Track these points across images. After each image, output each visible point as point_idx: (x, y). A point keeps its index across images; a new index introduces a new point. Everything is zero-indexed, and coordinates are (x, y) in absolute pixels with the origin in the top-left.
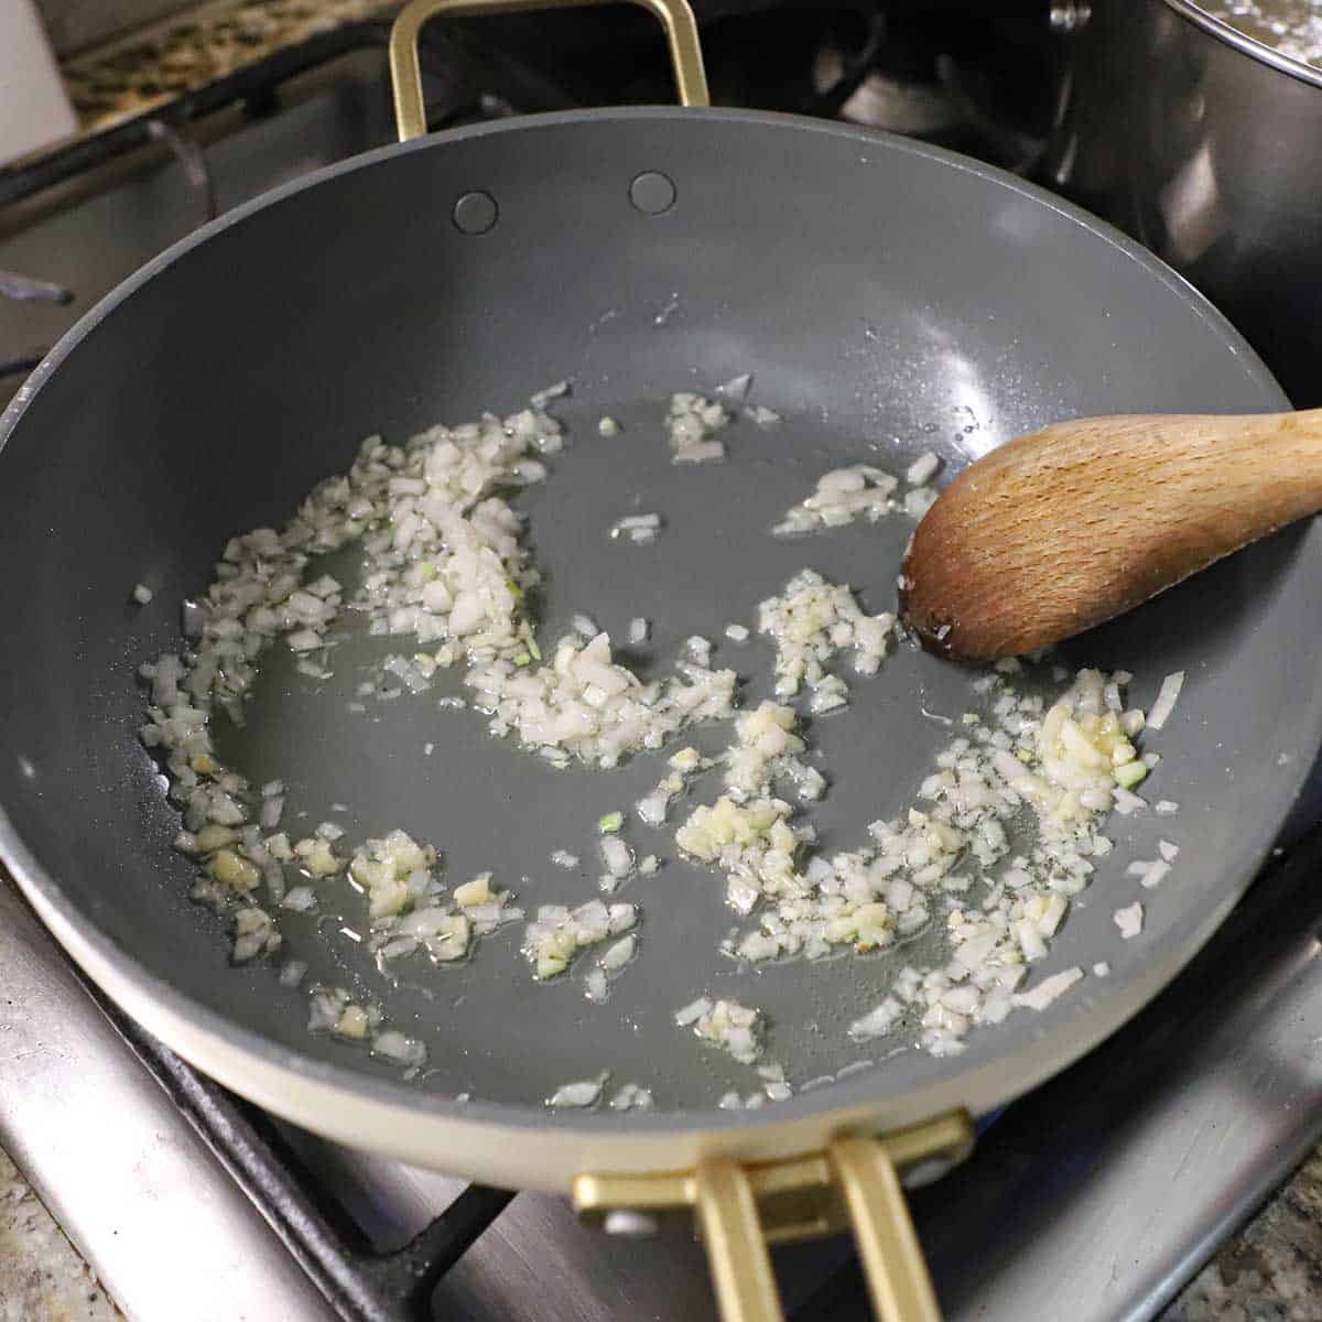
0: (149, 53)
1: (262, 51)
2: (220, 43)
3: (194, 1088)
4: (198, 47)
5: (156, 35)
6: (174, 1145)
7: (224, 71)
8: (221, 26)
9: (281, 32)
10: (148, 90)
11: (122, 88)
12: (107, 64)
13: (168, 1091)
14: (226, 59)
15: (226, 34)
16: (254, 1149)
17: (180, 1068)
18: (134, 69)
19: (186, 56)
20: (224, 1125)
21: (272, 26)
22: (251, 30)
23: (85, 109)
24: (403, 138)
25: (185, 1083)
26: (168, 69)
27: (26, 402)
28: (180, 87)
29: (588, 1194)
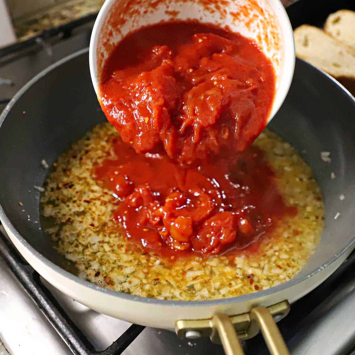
0: (36, 21)
3: (44, 303)
4: (49, 20)
5: (38, 16)
6: (37, 320)
10: (35, 30)
13: (36, 304)
14: (57, 23)
16: (62, 321)
17: (40, 297)
19: (46, 22)
20: (53, 314)
25: (42, 301)
29: (181, 325)
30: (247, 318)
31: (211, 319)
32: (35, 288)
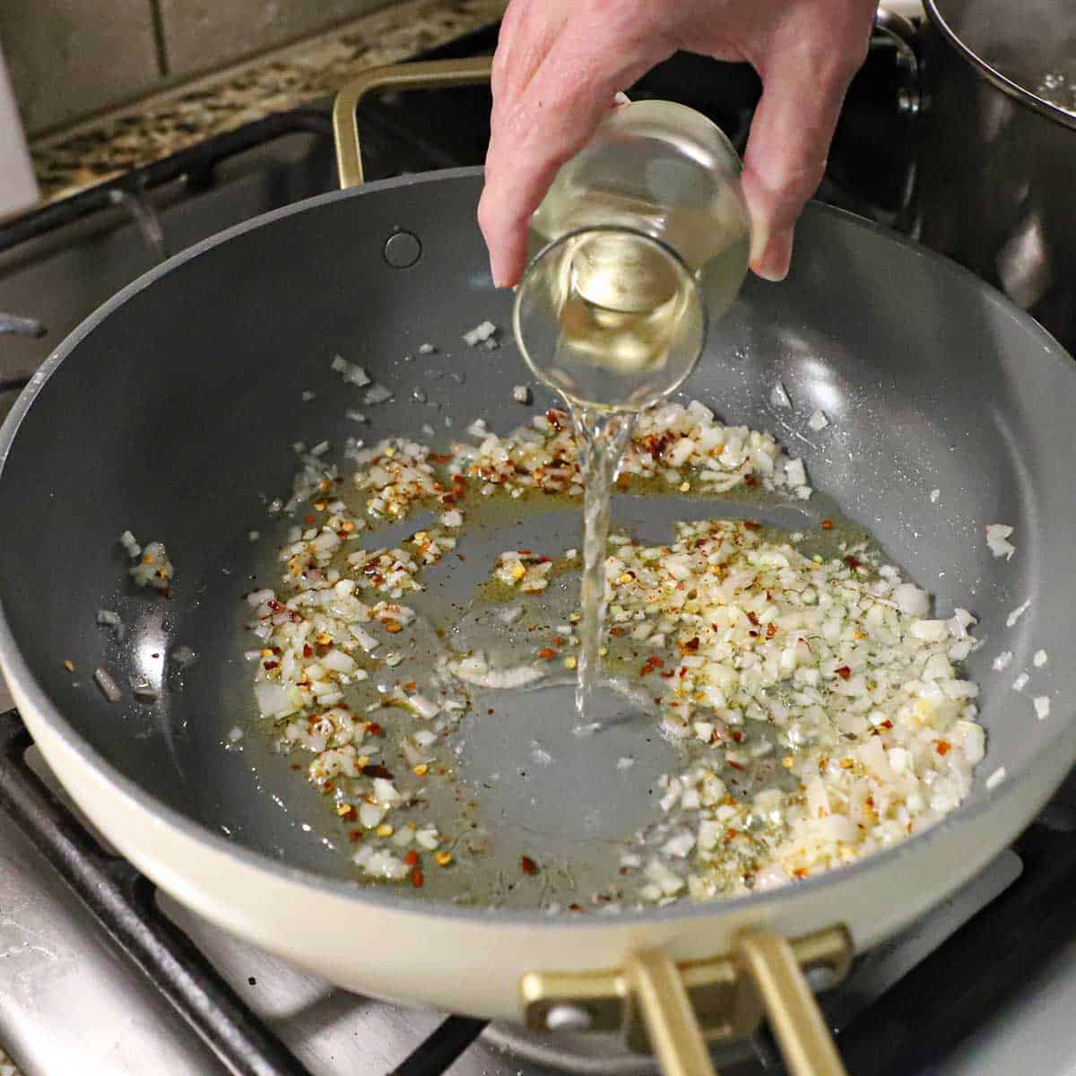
0: (100, 137)
1: (200, 137)
2: (163, 131)
4: (144, 133)
5: (107, 123)
7: (166, 153)
8: (162, 117)
9: (217, 122)
10: (99, 168)
11: (76, 166)
12: (64, 146)
14: (167, 144)
15: (168, 123)
18: (88, 151)
19: (132, 140)
21: (209, 117)
22: (190, 120)
23: (47, 183)
24: (343, 186)
25: (165, 964)
26: (117, 151)
27: (40, 385)
28: (129, 165)
29: (533, 989)
30: (728, 973)
31: (618, 973)
32: (142, 927)
